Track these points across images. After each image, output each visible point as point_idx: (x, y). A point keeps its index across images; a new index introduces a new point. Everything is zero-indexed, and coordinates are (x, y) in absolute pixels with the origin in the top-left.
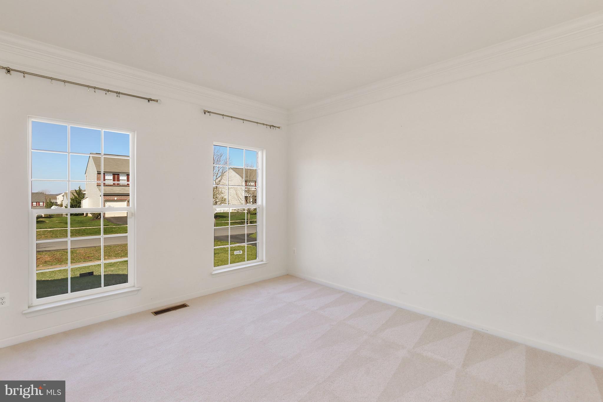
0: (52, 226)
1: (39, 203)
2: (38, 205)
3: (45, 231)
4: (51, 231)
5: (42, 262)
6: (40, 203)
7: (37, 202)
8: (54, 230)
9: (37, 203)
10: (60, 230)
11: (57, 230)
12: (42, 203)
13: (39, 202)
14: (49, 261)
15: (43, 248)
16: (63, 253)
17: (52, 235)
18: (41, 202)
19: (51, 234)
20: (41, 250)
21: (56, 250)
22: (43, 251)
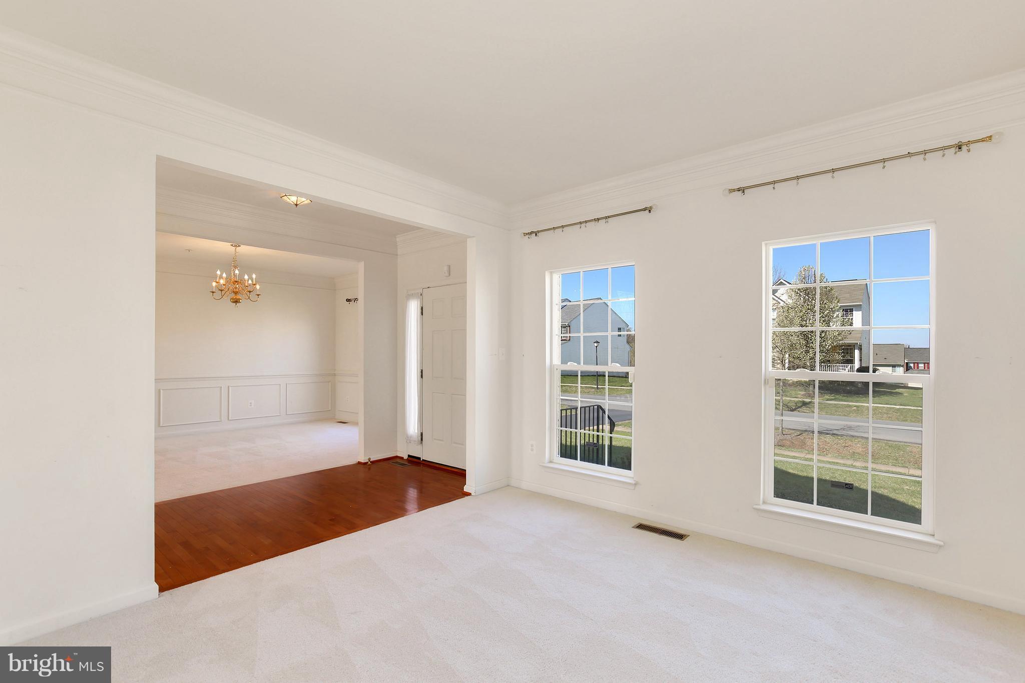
0: (907, 402)
1: (918, 365)
2: (926, 368)
3: (890, 408)
4: (899, 409)
5: (849, 452)
6: (920, 365)
7: (924, 363)
8: (904, 409)
9: (924, 365)
10: (914, 409)
11: (910, 409)
12: (923, 365)
13: (918, 363)
14: (858, 453)
15: (861, 432)
16: (884, 445)
17: (899, 416)
18: (921, 363)
19: (899, 414)
20: (856, 435)
21: (877, 439)
22: (858, 437)
